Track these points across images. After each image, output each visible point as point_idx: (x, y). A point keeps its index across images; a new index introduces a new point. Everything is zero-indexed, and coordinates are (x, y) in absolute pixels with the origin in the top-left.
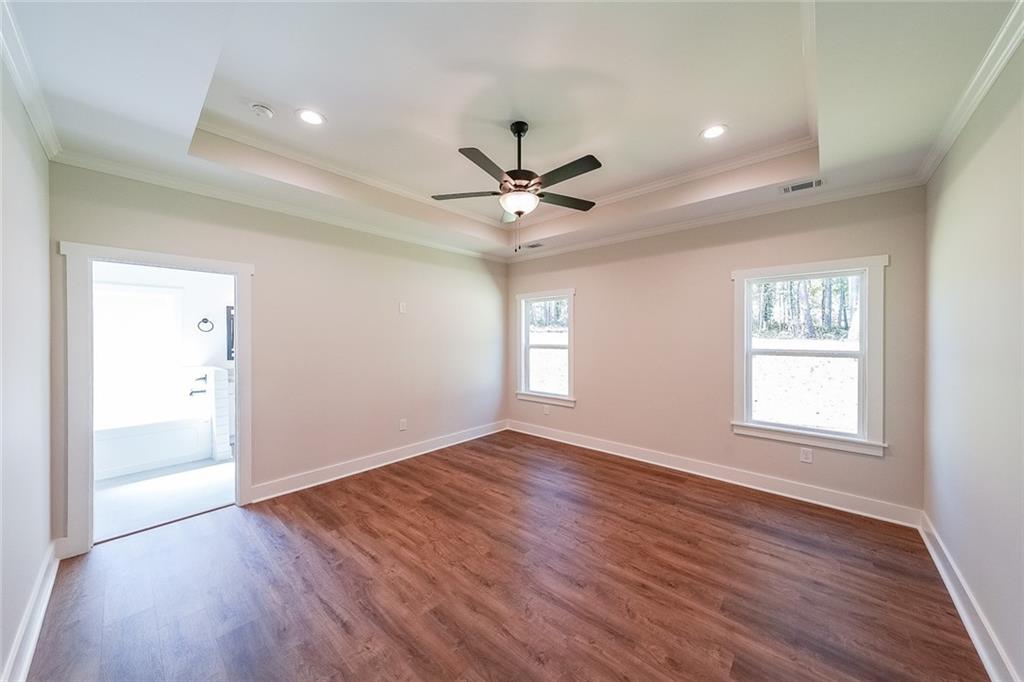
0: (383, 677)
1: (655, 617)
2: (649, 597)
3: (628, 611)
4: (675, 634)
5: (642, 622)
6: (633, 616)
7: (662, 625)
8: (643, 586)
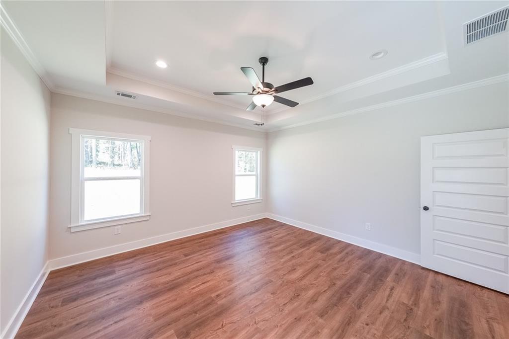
0: (367, 334)
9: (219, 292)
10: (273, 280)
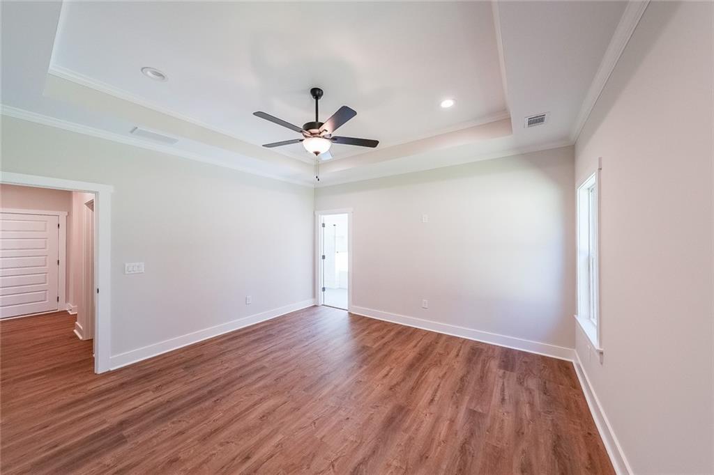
1: (214, 458)
2: (234, 459)
3: (228, 443)
4: (192, 469)
5: (214, 449)
6: (221, 444)
7: (205, 462)
8: (248, 458)
9: (361, 371)
10: (303, 392)
